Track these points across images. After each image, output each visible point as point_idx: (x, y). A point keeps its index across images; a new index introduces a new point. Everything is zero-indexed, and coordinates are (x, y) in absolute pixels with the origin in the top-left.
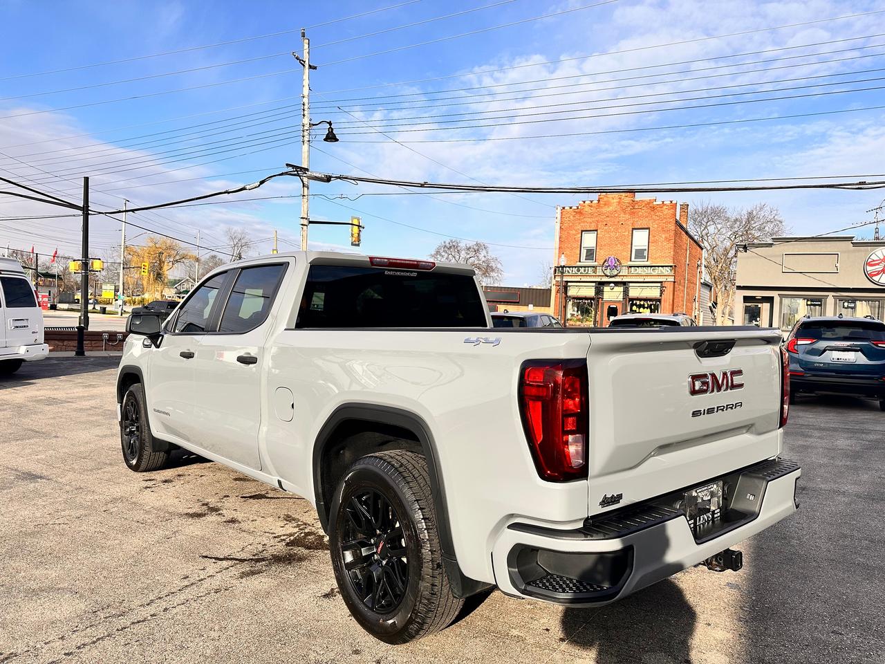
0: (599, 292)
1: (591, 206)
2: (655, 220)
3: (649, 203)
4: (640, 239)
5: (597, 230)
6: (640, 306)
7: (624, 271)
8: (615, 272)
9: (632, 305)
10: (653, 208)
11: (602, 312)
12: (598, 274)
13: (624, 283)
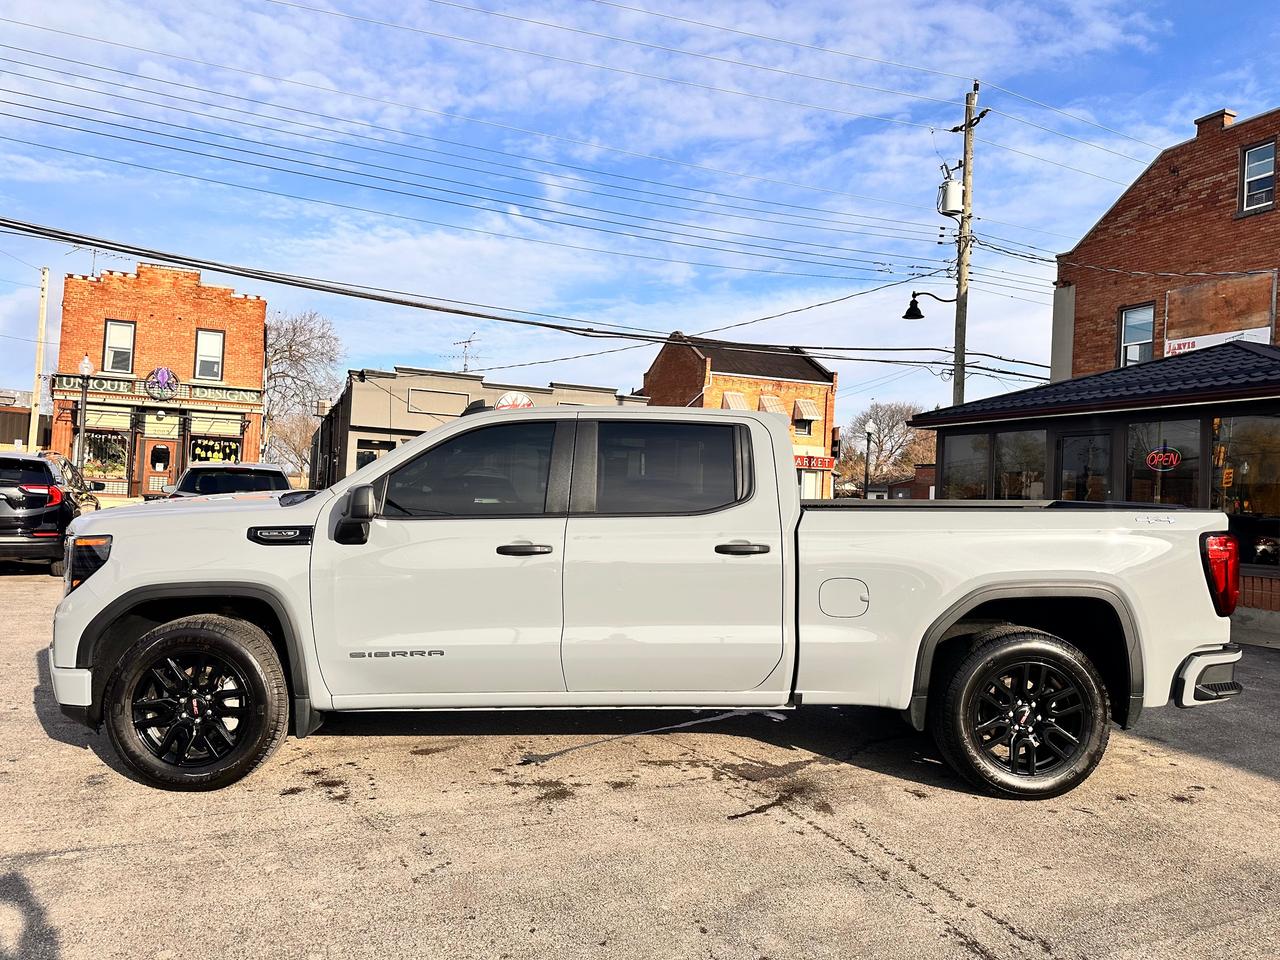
0: (137, 423)
1: (124, 282)
2: (233, 321)
3: (223, 294)
4: (210, 346)
5: (135, 323)
6: (207, 448)
7: (183, 393)
8: (168, 393)
9: (196, 446)
10: (231, 303)
11: (142, 456)
12: (137, 394)
13: (183, 412)
